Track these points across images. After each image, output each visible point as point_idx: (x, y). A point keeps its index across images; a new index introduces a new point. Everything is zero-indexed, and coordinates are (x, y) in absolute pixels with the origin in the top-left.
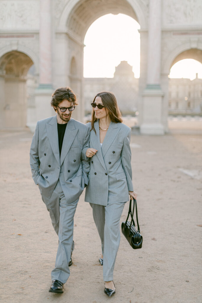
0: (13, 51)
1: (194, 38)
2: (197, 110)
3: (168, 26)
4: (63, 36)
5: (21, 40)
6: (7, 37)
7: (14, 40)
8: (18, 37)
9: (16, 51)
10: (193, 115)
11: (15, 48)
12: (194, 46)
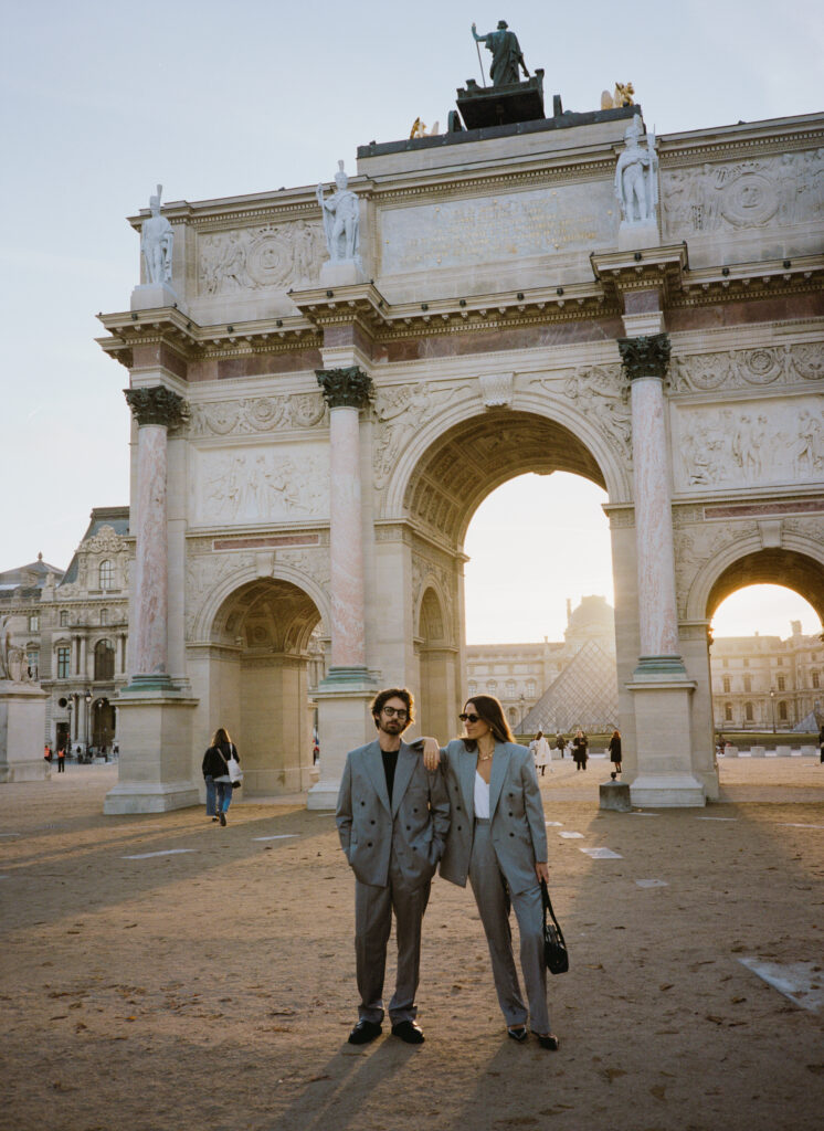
0: (261, 580)
1: (771, 520)
2: (808, 726)
3: (691, 492)
4: (398, 532)
5: (282, 551)
6: (245, 544)
7: (264, 552)
8: (274, 541)
9: (270, 581)
10: (796, 743)
11: (265, 572)
12: (772, 542)
